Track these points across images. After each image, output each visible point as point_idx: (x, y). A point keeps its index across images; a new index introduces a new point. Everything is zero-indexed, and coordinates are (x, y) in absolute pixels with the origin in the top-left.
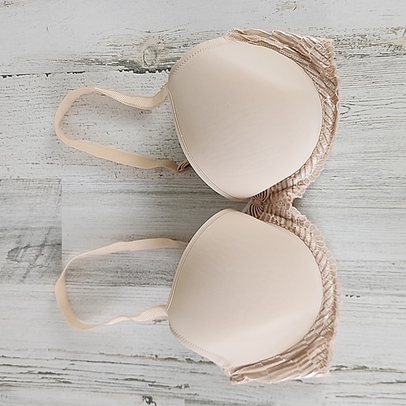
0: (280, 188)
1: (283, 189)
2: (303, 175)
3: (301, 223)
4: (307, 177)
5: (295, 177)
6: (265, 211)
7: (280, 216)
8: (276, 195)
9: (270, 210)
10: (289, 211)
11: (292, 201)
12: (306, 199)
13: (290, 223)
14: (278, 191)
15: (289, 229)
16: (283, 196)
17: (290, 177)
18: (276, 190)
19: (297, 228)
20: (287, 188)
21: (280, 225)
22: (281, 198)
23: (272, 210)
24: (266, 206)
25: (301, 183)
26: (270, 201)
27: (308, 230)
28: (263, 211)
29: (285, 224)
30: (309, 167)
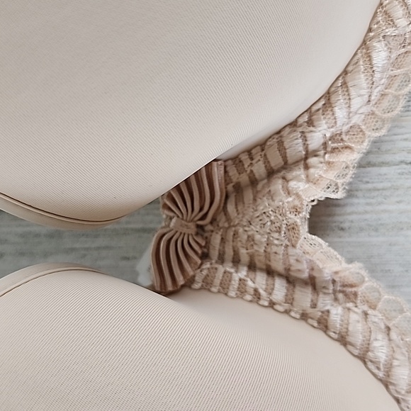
0: (259, 169)
1: (271, 173)
2: (340, 112)
3: (345, 292)
4: (356, 120)
5: (310, 123)
6: (214, 254)
7: (270, 272)
8: (248, 195)
9: (229, 253)
10: (298, 251)
11: (305, 214)
12: (359, 204)
13: (304, 297)
14: (254, 182)
15: (304, 317)
16: (271, 195)
17: (294, 124)
18: (244, 179)
19: (336, 313)
20: (286, 166)
21: (272, 305)
22: (264, 205)
23: (236, 253)
24: (216, 240)
25: (334, 144)
26: (229, 219)
27: (375, 316)
28: (205, 256)
29: (290, 300)
30: (360, 81)
